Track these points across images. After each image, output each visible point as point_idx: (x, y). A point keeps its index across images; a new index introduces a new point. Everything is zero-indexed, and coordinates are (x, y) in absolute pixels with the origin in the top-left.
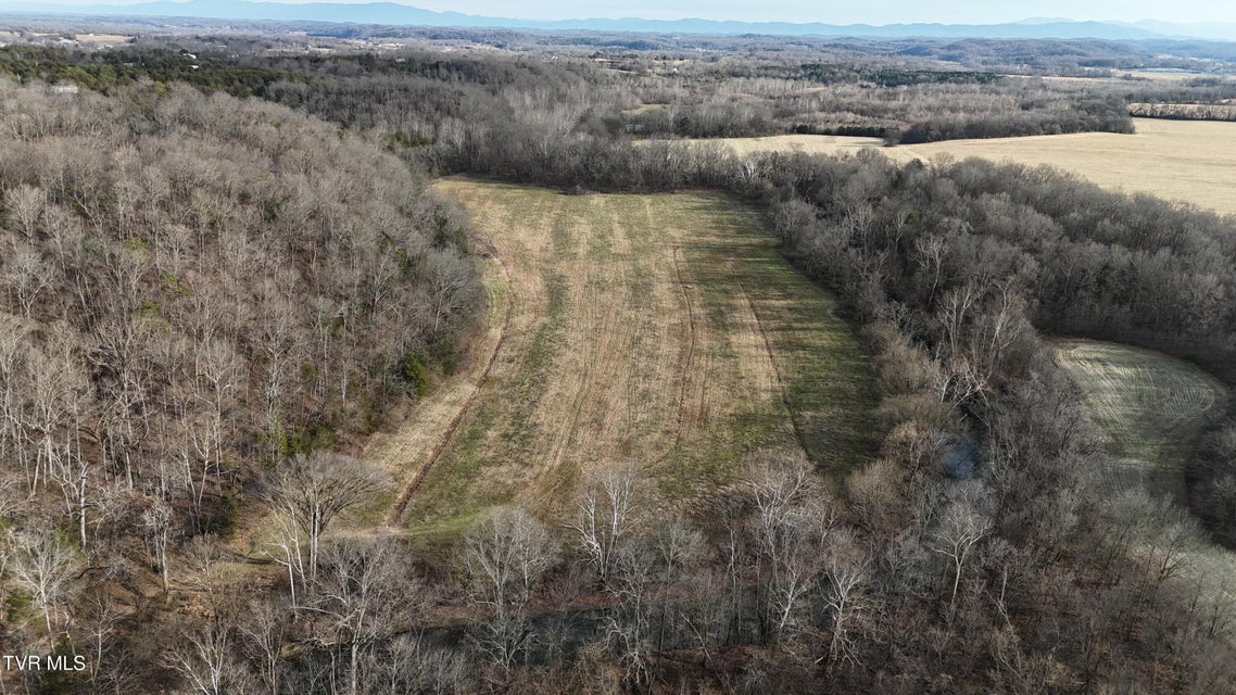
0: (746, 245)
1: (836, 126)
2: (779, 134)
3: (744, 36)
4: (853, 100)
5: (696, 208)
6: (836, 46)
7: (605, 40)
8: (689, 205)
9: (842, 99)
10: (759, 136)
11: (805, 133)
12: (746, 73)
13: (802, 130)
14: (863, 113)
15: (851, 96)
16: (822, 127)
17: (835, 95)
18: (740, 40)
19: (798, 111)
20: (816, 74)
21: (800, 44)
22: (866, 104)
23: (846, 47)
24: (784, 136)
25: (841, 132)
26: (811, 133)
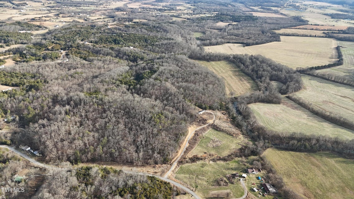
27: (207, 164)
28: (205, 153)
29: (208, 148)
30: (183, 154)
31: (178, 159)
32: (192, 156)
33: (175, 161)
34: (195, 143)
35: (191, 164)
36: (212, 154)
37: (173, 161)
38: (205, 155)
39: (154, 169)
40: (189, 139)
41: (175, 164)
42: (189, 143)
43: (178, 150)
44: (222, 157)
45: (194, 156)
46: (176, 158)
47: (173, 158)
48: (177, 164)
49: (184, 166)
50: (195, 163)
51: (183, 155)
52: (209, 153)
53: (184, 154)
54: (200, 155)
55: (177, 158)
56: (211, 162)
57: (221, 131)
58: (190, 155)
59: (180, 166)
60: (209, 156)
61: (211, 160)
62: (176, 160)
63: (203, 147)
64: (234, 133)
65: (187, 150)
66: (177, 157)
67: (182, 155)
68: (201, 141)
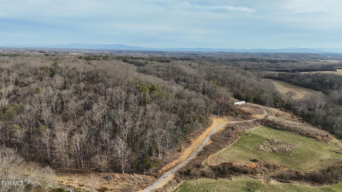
20: (254, 60)
27: (264, 186)
28: (255, 161)
29: (260, 152)
30: (194, 156)
31: (180, 166)
32: (219, 163)
33: (169, 169)
34: (227, 140)
35: (215, 180)
36: (275, 165)
37: (164, 169)
38: (254, 165)
39: (106, 182)
40: (212, 134)
41: (169, 176)
42: (211, 139)
43: (183, 148)
44: (302, 173)
45: (224, 164)
46: (173, 163)
47: (166, 163)
48: (173, 176)
49: (193, 182)
50: (227, 180)
51: (193, 160)
52: (265, 162)
53: (197, 158)
54: (239, 163)
55: (177, 164)
56: (273, 182)
57: (285, 130)
58: (212, 161)
59: (182, 182)
60: (265, 169)
61: (274, 178)
62: (173, 167)
63: (247, 150)
64: (317, 135)
65: (206, 151)
66: (176, 161)
67: (191, 158)
68: (241, 139)
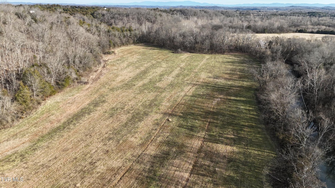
0: (238, 87)
1: (316, 30)
2: (290, 32)
3: (291, 7)
4: (326, 22)
5: (228, 62)
6: (323, 9)
7: (245, 8)
8: (225, 60)
9: (321, 22)
10: (281, 33)
11: (302, 32)
12: (286, 15)
13: (301, 31)
14: (329, 26)
15: (325, 21)
16: (310, 30)
17: (318, 20)
18: (289, 8)
19: (301, 25)
20: (313, 15)
21: (310, 8)
22: (332, 23)
23: (326, 9)
24: (292, 34)
25: (318, 32)
26: (304, 33)
